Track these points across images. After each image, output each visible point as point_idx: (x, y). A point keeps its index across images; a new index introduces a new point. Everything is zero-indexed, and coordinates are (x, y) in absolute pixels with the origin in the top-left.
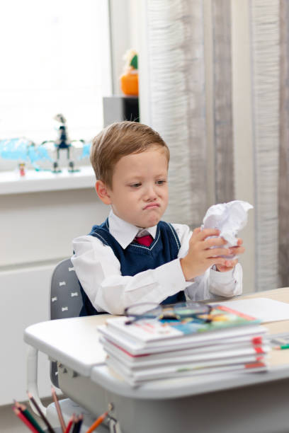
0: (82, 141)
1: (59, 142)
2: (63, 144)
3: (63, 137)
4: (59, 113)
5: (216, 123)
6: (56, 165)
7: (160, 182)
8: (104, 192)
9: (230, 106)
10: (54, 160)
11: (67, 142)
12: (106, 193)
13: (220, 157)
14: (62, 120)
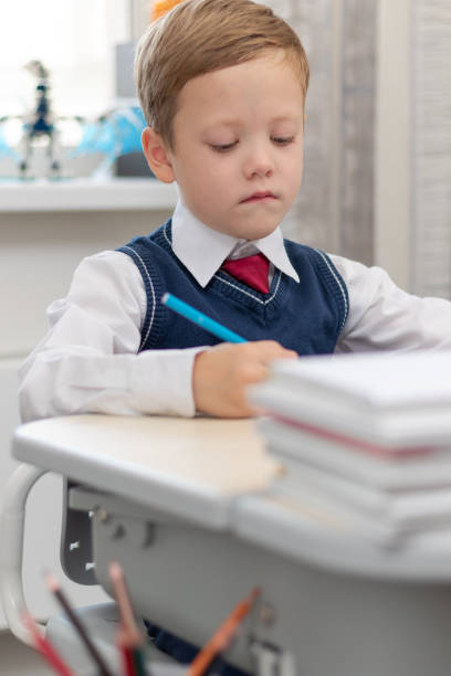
0: (79, 119)
1: (33, 119)
2: (41, 125)
3: (43, 107)
4: (37, 57)
5: (346, 90)
6: (23, 167)
7: (279, 141)
8: (159, 156)
9: (372, 59)
10: (20, 157)
11: (50, 120)
12: (165, 158)
13: (351, 158)
14: (42, 73)
